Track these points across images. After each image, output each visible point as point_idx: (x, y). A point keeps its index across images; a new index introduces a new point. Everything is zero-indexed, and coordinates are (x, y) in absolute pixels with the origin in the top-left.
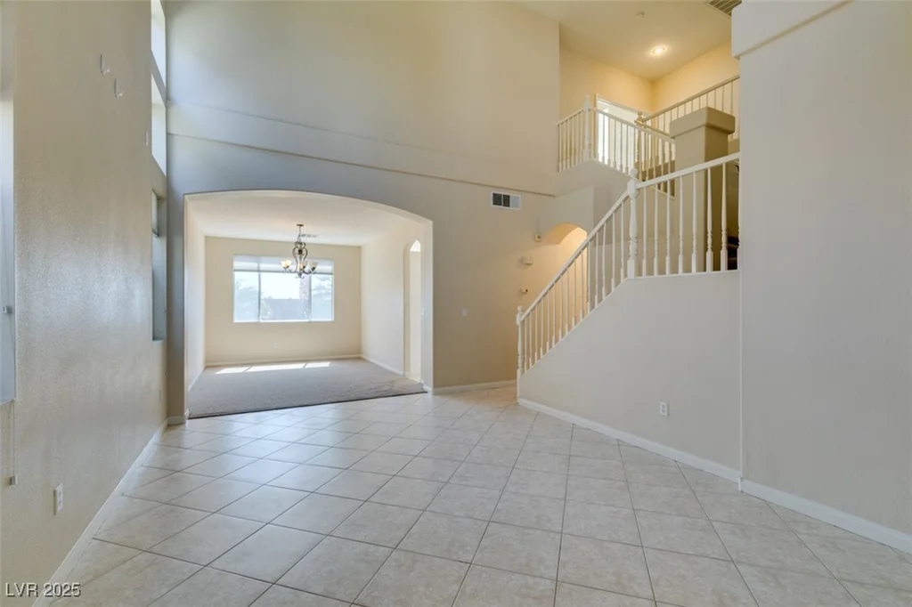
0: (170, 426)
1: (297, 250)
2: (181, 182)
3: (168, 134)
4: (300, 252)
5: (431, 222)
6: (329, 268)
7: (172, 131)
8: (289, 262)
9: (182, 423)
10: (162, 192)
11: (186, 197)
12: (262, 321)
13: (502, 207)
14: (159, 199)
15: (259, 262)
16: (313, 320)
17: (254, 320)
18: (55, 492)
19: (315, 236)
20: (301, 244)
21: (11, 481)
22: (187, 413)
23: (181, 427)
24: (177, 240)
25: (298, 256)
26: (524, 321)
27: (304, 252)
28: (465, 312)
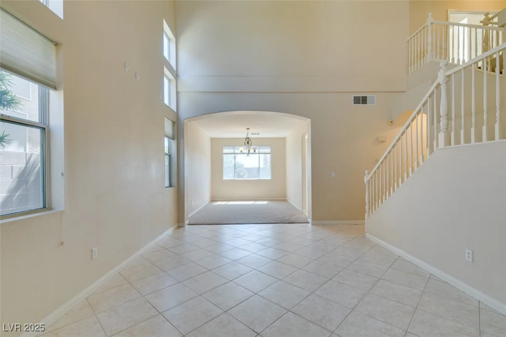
0: (179, 227)
1: (246, 142)
2: (183, 114)
3: (177, 92)
4: (248, 142)
5: (310, 120)
6: (268, 150)
7: (179, 90)
8: (242, 148)
9: (183, 226)
10: (175, 120)
11: (185, 120)
12: (236, 179)
13: (361, 105)
14: (174, 123)
15: (234, 149)
16: (261, 178)
17: (233, 179)
18: (92, 251)
19: (258, 134)
20: (248, 138)
21: (62, 243)
22: (187, 222)
23: (182, 229)
24: (181, 141)
25: (247, 145)
26: (369, 181)
27: (250, 142)
28: (333, 175)
